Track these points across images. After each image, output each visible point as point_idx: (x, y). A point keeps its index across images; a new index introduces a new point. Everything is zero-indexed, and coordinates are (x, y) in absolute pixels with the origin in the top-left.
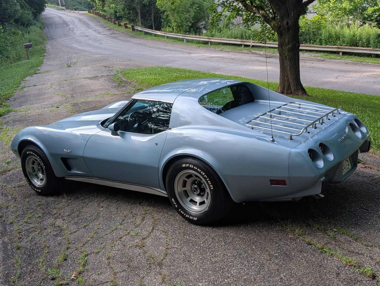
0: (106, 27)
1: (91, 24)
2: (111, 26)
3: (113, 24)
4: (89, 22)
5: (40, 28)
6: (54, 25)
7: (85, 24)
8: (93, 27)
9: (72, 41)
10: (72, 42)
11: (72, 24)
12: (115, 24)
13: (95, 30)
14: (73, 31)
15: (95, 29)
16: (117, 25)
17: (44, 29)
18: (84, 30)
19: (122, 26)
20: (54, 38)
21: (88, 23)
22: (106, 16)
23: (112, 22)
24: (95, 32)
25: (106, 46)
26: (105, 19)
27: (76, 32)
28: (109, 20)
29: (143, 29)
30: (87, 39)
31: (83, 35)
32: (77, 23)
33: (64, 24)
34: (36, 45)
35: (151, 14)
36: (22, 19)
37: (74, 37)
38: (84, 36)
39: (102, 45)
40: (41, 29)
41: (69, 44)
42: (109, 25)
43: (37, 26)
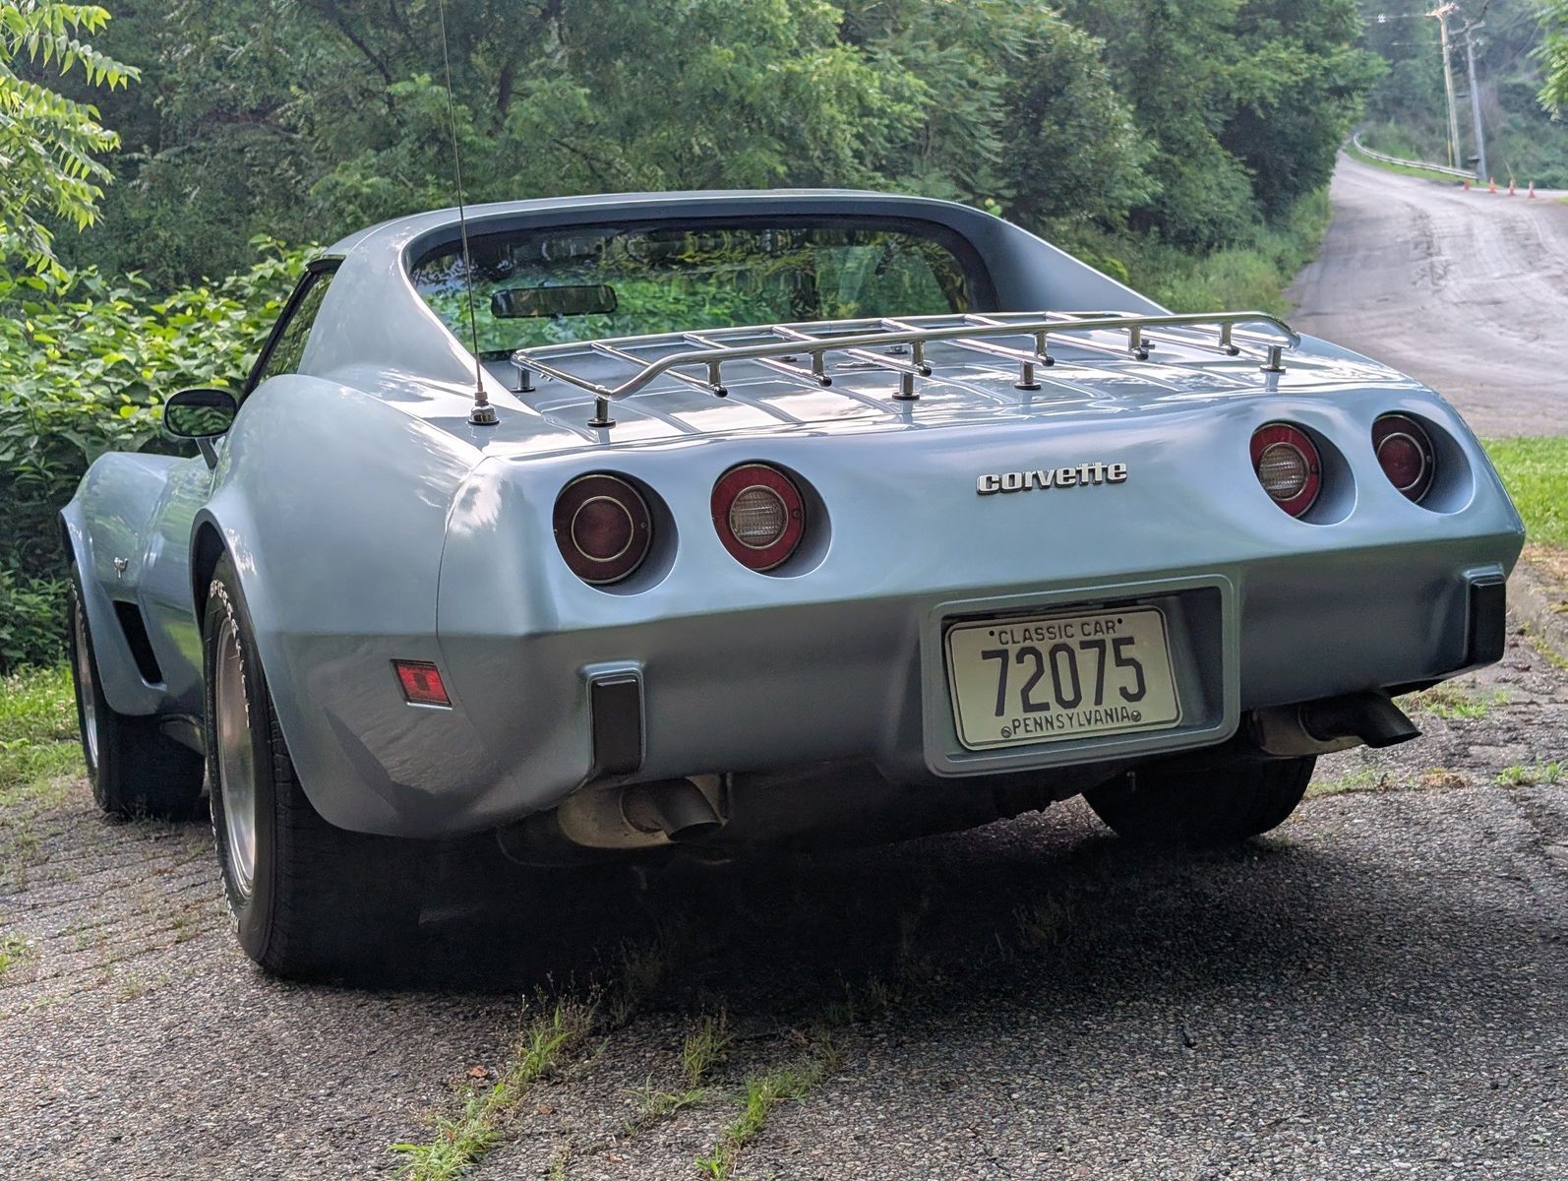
4: (1552, 240)
5: (1280, 263)
6: (1361, 253)
7: (1524, 247)
9: (1400, 324)
10: (1396, 329)
11: (1454, 247)
13: (1559, 277)
14: (1441, 277)
15: (1559, 273)
17: (1297, 271)
18: (1497, 275)
20: (1325, 311)
21: (1539, 245)
24: (1553, 286)
25: (1553, 347)
27: (1452, 283)
30: (1482, 316)
31: (1480, 299)
32: (1487, 241)
33: (1416, 248)
36: (1178, 211)
37: (1428, 306)
38: (1480, 304)
39: (1533, 346)
40: (1282, 269)
41: (1373, 336)
43: (1260, 251)
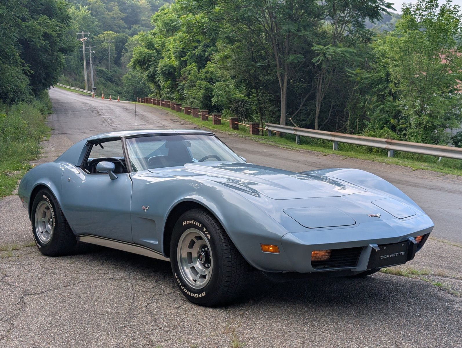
0: (186, 124)
1: (150, 116)
2: (197, 124)
3: (201, 119)
4: (146, 114)
5: (42, 111)
6: (70, 112)
7: (137, 115)
8: (156, 122)
11: (108, 113)
12: (205, 119)
14: (112, 123)
15: (162, 126)
16: (213, 122)
17: (48, 115)
19: (223, 124)
21: (142, 115)
22: (180, 105)
23: (197, 116)
26: (179, 110)
28: (188, 113)
29: (296, 130)
32: (120, 112)
33: (93, 112)
34: (17, 139)
35: (313, 97)
40: (42, 114)
42: (190, 121)
43: (34, 106)
